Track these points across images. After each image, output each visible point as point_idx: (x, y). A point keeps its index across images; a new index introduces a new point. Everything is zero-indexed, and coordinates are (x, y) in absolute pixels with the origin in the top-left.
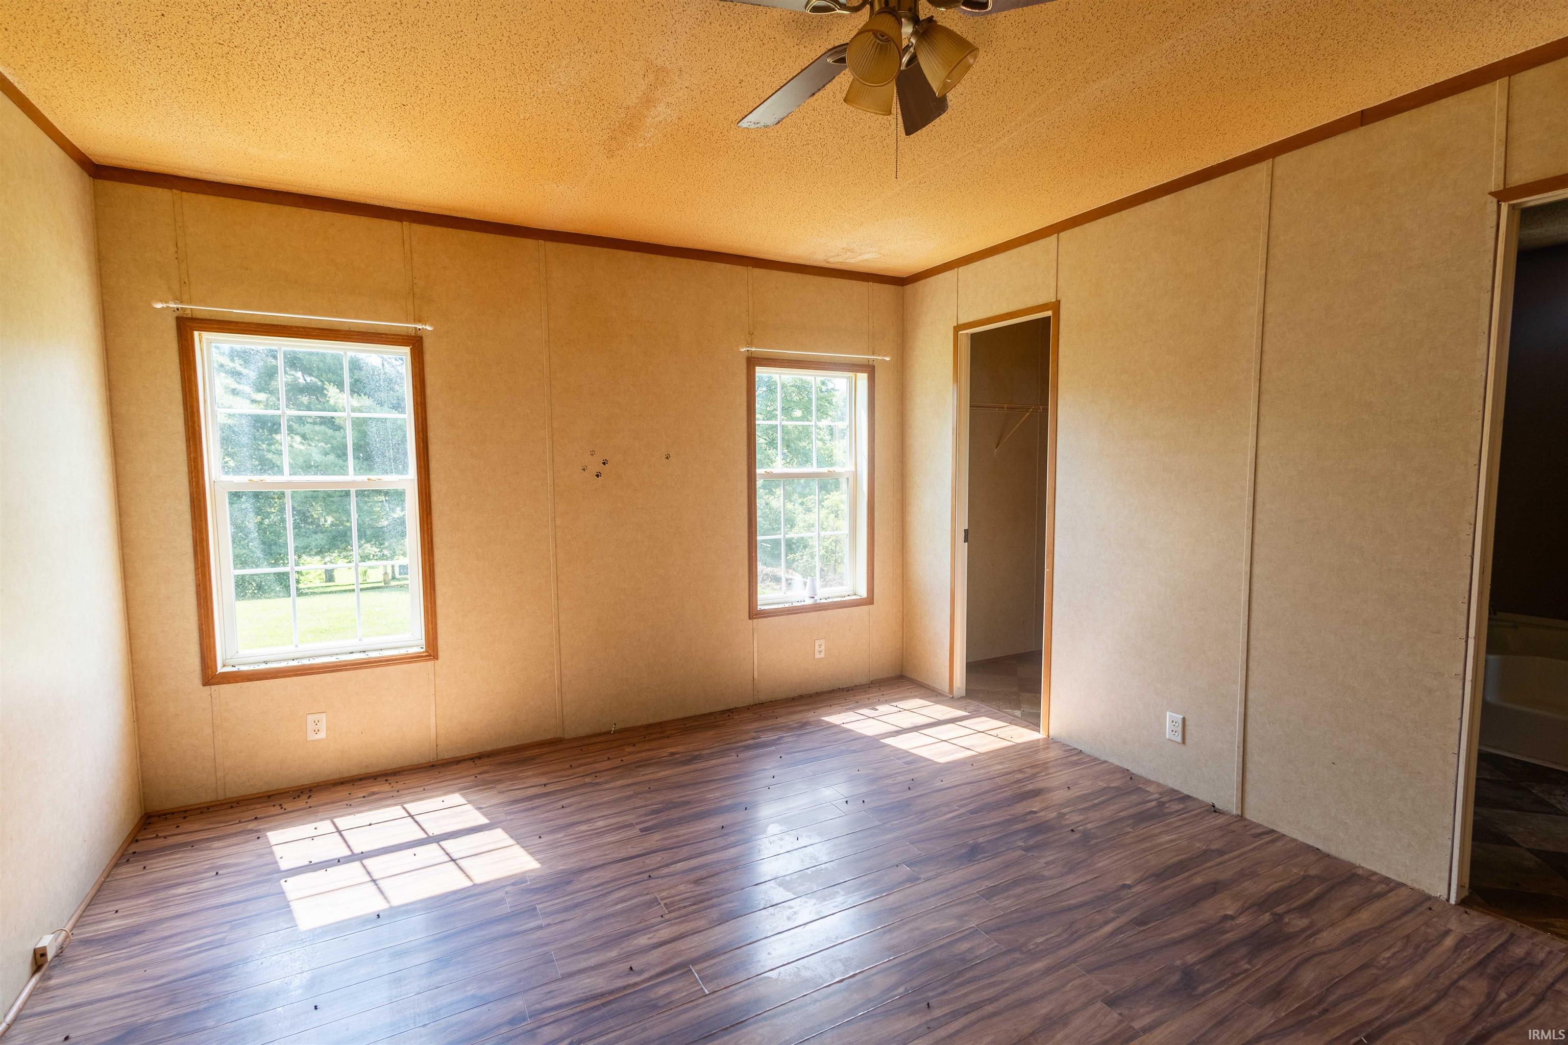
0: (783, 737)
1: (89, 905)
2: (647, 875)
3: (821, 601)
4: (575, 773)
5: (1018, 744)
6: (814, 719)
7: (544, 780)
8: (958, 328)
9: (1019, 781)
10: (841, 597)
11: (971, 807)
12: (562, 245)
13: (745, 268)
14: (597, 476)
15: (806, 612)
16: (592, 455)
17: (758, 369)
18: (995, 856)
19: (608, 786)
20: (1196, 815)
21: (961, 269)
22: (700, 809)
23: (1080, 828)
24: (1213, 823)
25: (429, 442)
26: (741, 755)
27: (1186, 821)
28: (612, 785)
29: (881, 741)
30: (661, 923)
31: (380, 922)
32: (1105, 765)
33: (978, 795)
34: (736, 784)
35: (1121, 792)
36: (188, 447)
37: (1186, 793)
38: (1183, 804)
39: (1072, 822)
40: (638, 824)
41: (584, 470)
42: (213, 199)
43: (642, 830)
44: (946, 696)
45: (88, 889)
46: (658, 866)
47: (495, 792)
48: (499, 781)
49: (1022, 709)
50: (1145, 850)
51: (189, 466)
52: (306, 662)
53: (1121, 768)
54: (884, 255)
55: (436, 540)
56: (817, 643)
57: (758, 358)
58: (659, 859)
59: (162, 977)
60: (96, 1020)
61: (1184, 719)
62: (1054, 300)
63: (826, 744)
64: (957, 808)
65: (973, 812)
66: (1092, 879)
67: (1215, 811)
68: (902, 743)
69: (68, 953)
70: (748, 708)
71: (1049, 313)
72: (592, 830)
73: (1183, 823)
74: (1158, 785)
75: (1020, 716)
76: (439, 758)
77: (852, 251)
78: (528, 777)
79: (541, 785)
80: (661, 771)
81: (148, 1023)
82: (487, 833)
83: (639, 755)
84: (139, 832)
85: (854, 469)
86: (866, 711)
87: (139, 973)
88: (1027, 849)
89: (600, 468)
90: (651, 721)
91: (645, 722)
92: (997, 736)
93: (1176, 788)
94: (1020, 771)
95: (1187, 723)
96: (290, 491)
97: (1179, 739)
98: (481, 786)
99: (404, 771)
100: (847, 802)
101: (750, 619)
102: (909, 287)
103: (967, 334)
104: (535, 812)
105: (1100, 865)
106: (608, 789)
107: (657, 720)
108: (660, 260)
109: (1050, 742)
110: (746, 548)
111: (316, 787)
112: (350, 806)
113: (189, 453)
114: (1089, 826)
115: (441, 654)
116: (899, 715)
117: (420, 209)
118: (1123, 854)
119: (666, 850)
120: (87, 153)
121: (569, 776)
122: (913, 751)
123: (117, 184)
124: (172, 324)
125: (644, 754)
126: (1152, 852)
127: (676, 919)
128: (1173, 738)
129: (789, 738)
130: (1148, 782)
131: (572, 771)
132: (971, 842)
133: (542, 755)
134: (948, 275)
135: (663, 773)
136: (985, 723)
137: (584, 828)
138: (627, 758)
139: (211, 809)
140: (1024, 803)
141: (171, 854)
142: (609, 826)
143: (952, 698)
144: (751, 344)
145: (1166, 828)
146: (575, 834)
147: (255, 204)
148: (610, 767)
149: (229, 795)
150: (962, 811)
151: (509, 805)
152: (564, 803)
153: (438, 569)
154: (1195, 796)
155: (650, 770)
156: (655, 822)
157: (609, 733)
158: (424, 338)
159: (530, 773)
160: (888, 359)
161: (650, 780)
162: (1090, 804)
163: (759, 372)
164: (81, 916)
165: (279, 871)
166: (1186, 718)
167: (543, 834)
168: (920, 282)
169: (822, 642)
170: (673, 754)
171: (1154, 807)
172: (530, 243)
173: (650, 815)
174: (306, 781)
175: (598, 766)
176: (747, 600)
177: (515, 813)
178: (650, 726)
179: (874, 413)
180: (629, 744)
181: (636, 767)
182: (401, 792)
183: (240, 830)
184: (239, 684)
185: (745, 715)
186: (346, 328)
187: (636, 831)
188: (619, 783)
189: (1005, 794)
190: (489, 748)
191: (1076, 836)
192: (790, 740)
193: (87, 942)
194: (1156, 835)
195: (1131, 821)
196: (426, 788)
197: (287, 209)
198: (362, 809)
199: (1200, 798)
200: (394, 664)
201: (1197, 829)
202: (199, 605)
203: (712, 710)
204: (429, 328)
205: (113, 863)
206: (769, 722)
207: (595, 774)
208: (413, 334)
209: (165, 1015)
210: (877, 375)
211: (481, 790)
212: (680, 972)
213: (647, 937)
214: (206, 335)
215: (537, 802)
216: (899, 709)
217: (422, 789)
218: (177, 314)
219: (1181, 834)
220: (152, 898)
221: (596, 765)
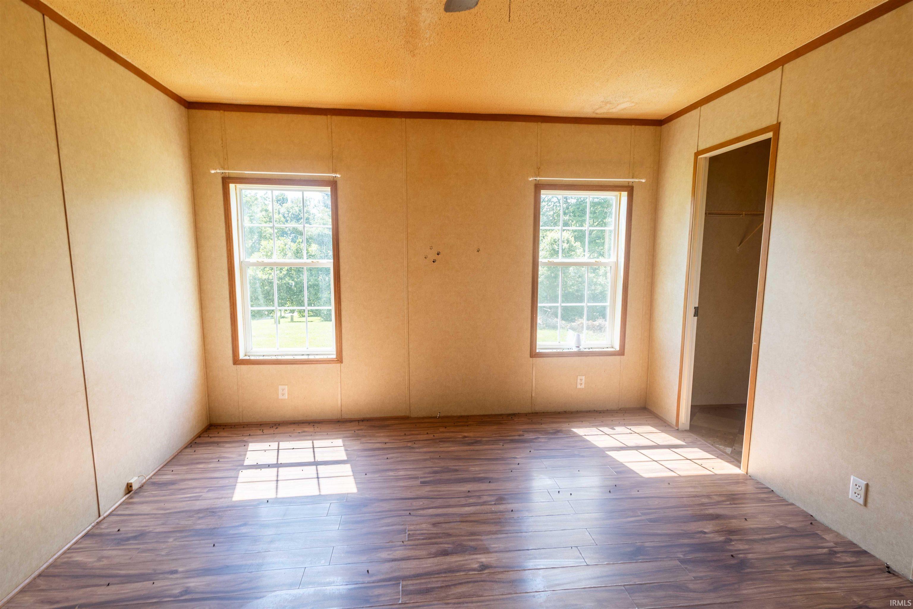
0: (539, 438)
1: (165, 465)
2: (408, 512)
3: (586, 350)
4: (405, 439)
5: (716, 474)
6: (567, 429)
7: (387, 440)
8: (698, 154)
9: (703, 504)
10: (601, 348)
11: (652, 516)
12: (416, 120)
13: (535, 124)
14: (434, 262)
15: (571, 356)
16: (431, 249)
17: (542, 192)
18: (655, 560)
19: (418, 450)
20: (866, 571)
21: (703, 108)
22: (462, 476)
23: (741, 556)
24: (881, 583)
25: (340, 241)
26: (506, 446)
27: (852, 574)
28: (421, 450)
29: (607, 452)
30: (401, 546)
31: (268, 505)
32: (790, 507)
33: (664, 508)
34: (494, 464)
35: (796, 534)
36: (227, 243)
37: (864, 548)
38: (856, 557)
39: (735, 549)
40: (421, 478)
41: (426, 258)
42: (238, 114)
43: (421, 483)
44: (673, 428)
45: (168, 457)
46: (418, 508)
47: (358, 442)
48: (364, 436)
49: (734, 448)
50: (795, 590)
51: (228, 254)
52: (280, 358)
53: (805, 512)
54: (637, 103)
55: (343, 296)
56: (579, 378)
57: (543, 185)
58: (421, 503)
59: (169, 509)
60: (134, 524)
61: (867, 486)
62: (775, 122)
63: (565, 448)
64: (640, 514)
65: (651, 520)
66: (731, 603)
67: (889, 572)
68: (620, 456)
69: (145, 487)
70: (526, 415)
71: (770, 135)
72: (396, 476)
73: (848, 575)
74: (838, 535)
75: (729, 452)
76: (343, 417)
77: (609, 103)
78: (380, 436)
79: (384, 443)
80: (452, 447)
81: (149, 532)
82: (342, 465)
83: (445, 434)
84: (203, 433)
85: (615, 260)
86: (606, 430)
87: (162, 505)
88: (683, 561)
89: (436, 257)
90: (463, 414)
91: (459, 414)
92: (701, 465)
93: (855, 542)
94: (708, 496)
95: (870, 489)
96: (276, 267)
97: (861, 501)
98: (354, 437)
99: (324, 422)
100: (559, 492)
101: (531, 357)
102: (665, 127)
103: (706, 158)
104: (372, 458)
105: (745, 592)
106: (417, 452)
107: (466, 414)
108: (478, 124)
109: (747, 478)
110: (530, 311)
111: (282, 423)
112: (291, 437)
113: (227, 247)
114: (750, 556)
115: (344, 360)
116: (629, 435)
117: (335, 107)
118: (772, 589)
119: (428, 498)
120: (182, 96)
121: (401, 440)
122: (626, 464)
123: (197, 111)
124: (220, 181)
125: (448, 434)
126: (803, 593)
127: (410, 546)
128: (856, 499)
129: (543, 439)
130: (827, 530)
131: (404, 437)
132: (638, 544)
133: (395, 424)
134: (694, 113)
135: (453, 448)
136: (696, 453)
137: (391, 473)
138: (437, 435)
139: (236, 427)
140: (700, 523)
141: (208, 446)
142: (405, 476)
143: (678, 430)
144: (538, 175)
145: (828, 576)
146: (386, 477)
147: (256, 114)
148: (425, 439)
149: (245, 421)
150: (643, 517)
151: (362, 451)
152: (388, 456)
153: (343, 313)
154: (872, 553)
155: (447, 445)
156: (431, 478)
157: (435, 417)
158: (338, 182)
159: (382, 435)
160: (643, 181)
161: (442, 451)
162: (760, 537)
163: (543, 194)
164: (159, 470)
165: (243, 465)
166: (870, 484)
167: (369, 473)
168: (673, 122)
169: (583, 378)
170: (465, 437)
171: (824, 554)
172: (397, 121)
173: (431, 473)
174: (278, 420)
175: (420, 437)
176: (529, 345)
177: (362, 457)
178: (462, 417)
179: (631, 220)
180: (443, 427)
181: (440, 442)
182: (316, 434)
183: (240, 440)
184: (249, 366)
185: (523, 419)
186: (299, 178)
187: (418, 482)
188: (425, 450)
189: (686, 512)
190: (368, 416)
191: (733, 562)
192: (543, 441)
193: (154, 484)
194: (814, 580)
195: (794, 561)
196: (328, 433)
197: (271, 115)
198: (295, 439)
199: (878, 556)
200: (320, 363)
201: (861, 584)
202: (232, 324)
203: (503, 412)
204: (338, 176)
205: (184, 446)
206: (535, 426)
207: (414, 442)
208: (332, 179)
209: (157, 530)
210: (635, 193)
211: (353, 440)
212: (394, 582)
213: (388, 553)
214: (239, 186)
215: (377, 452)
216: (630, 431)
217: (326, 433)
218: (223, 175)
219: (841, 585)
220: (188, 467)
221: (419, 436)
